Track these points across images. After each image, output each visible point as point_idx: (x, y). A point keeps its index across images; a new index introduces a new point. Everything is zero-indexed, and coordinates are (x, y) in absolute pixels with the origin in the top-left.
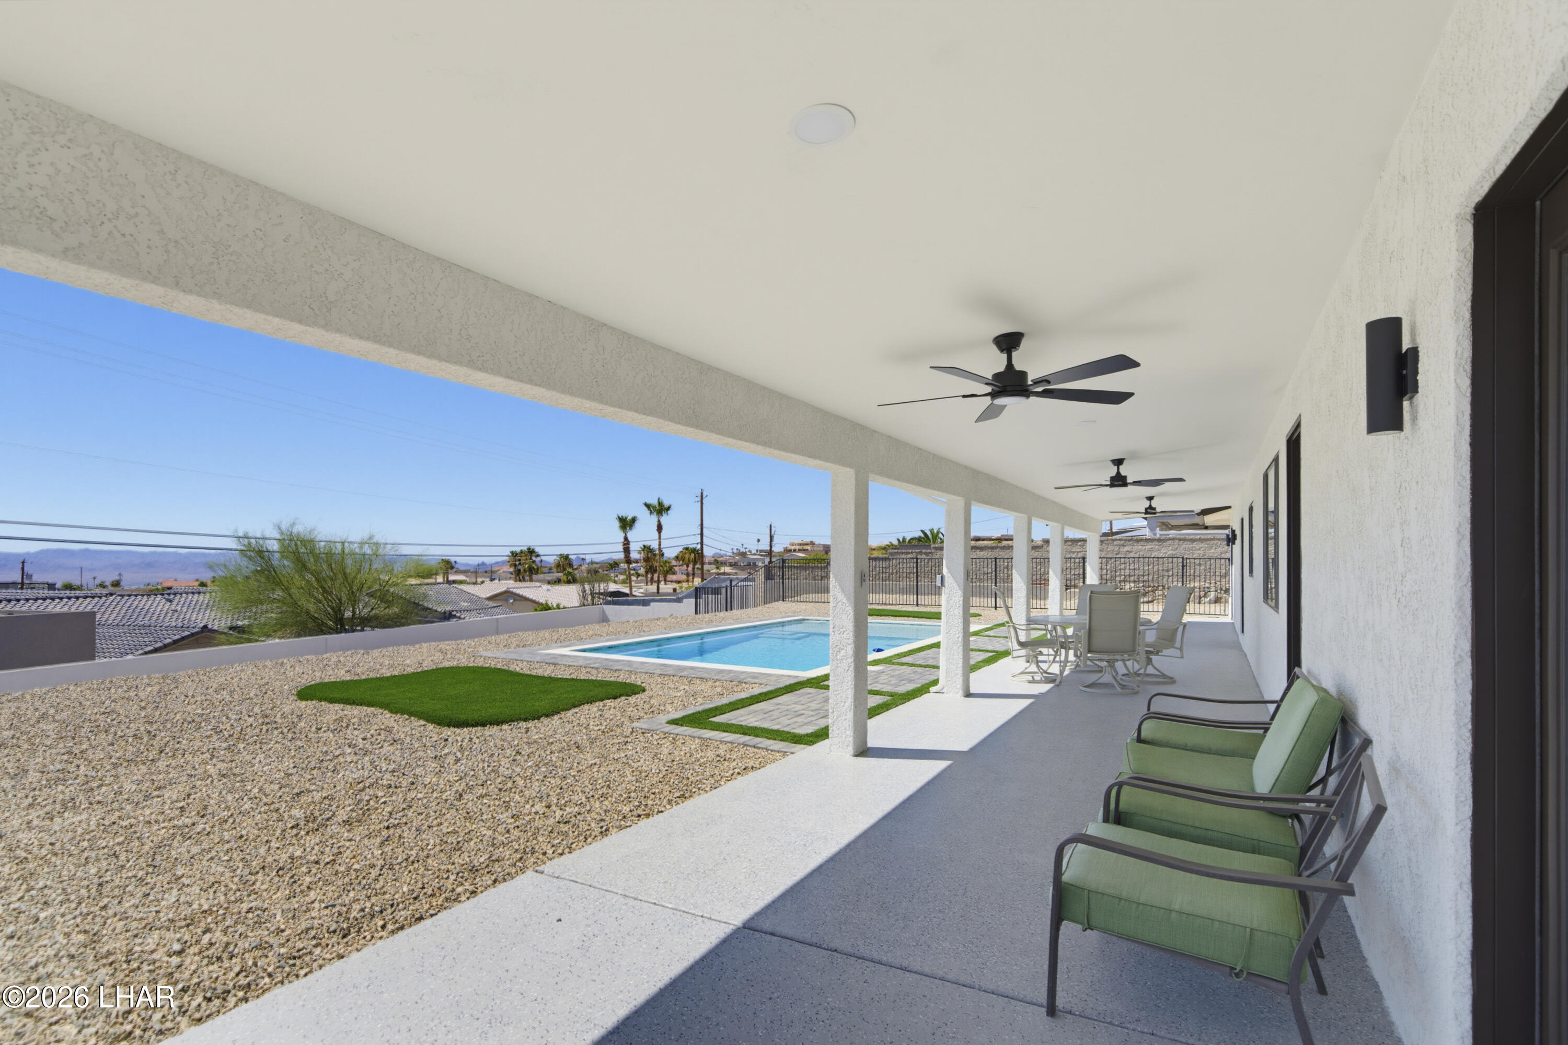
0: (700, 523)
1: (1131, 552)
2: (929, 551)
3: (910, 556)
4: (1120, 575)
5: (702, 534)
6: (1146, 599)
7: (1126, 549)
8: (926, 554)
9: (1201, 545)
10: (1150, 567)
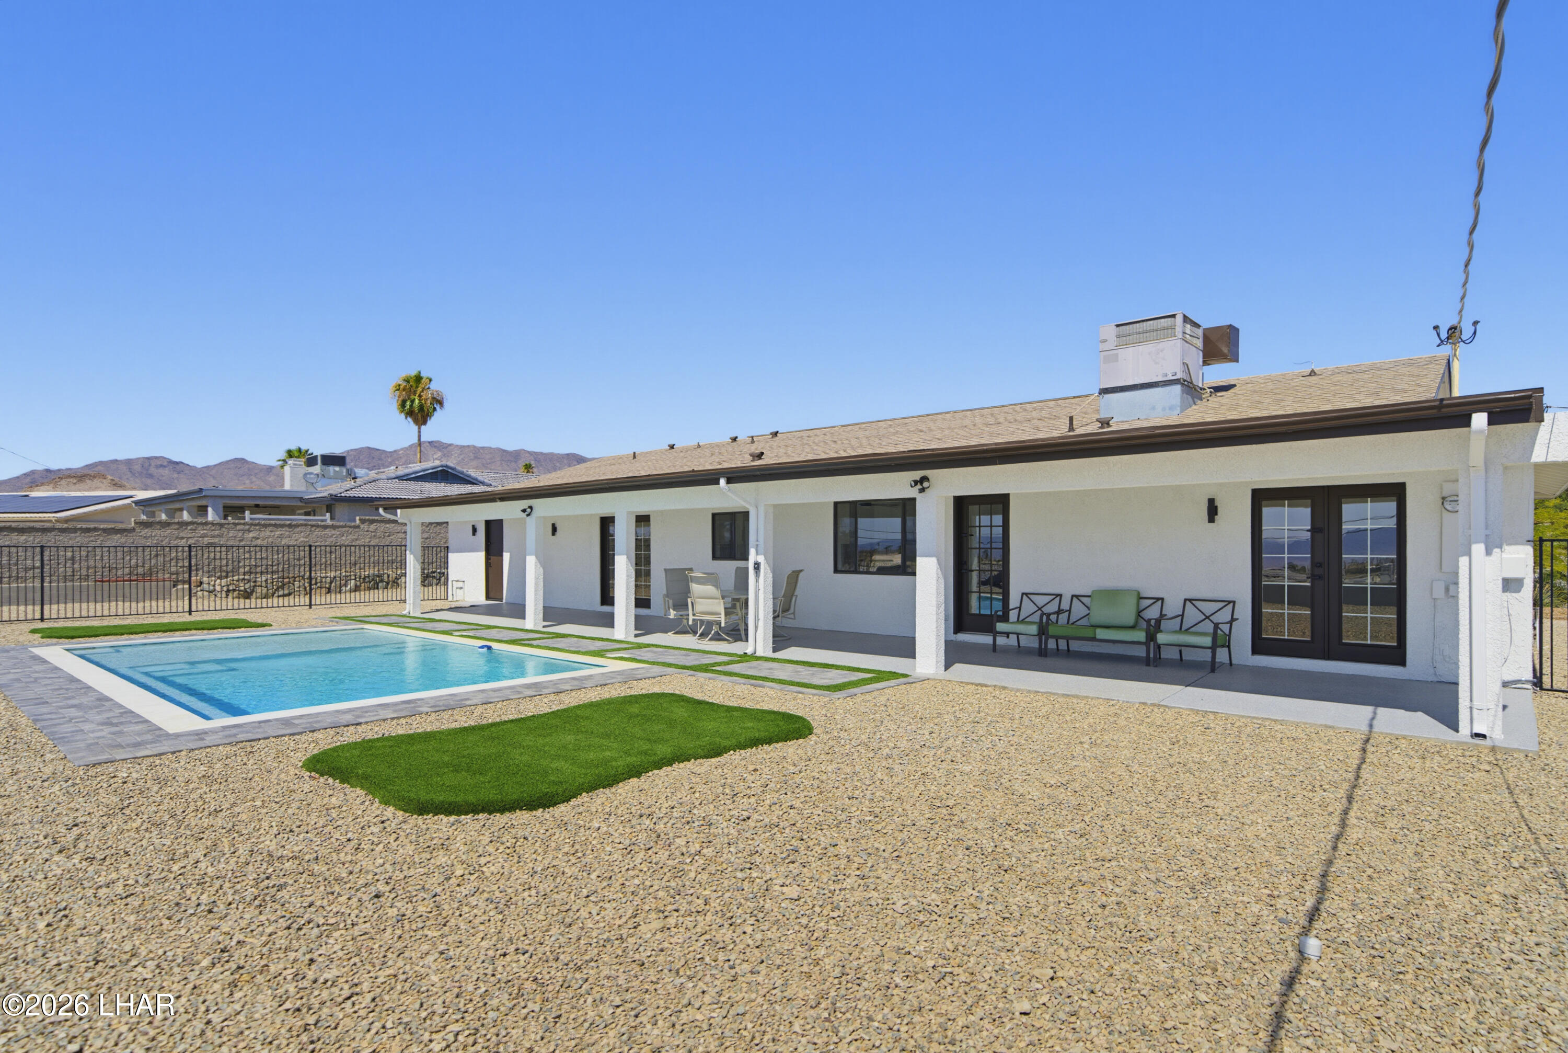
10: (280, 556)
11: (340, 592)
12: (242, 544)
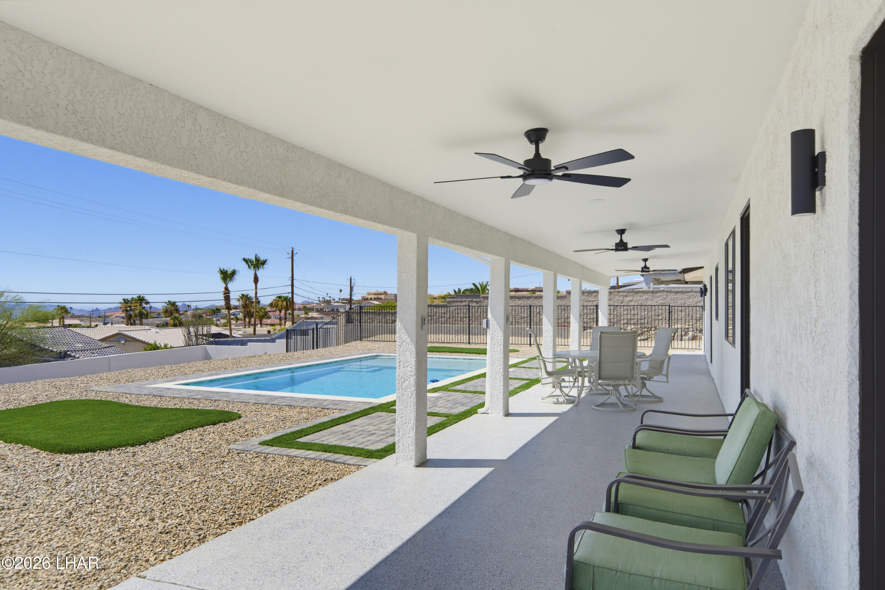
0: (291, 276)
1: (632, 301)
2: (478, 300)
3: (464, 304)
4: (624, 319)
5: (292, 285)
6: (643, 338)
7: (628, 299)
8: (476, 302)
9: (683, 296)
10: (646, 313)
11: (681, 340)
12: (622, 304)
